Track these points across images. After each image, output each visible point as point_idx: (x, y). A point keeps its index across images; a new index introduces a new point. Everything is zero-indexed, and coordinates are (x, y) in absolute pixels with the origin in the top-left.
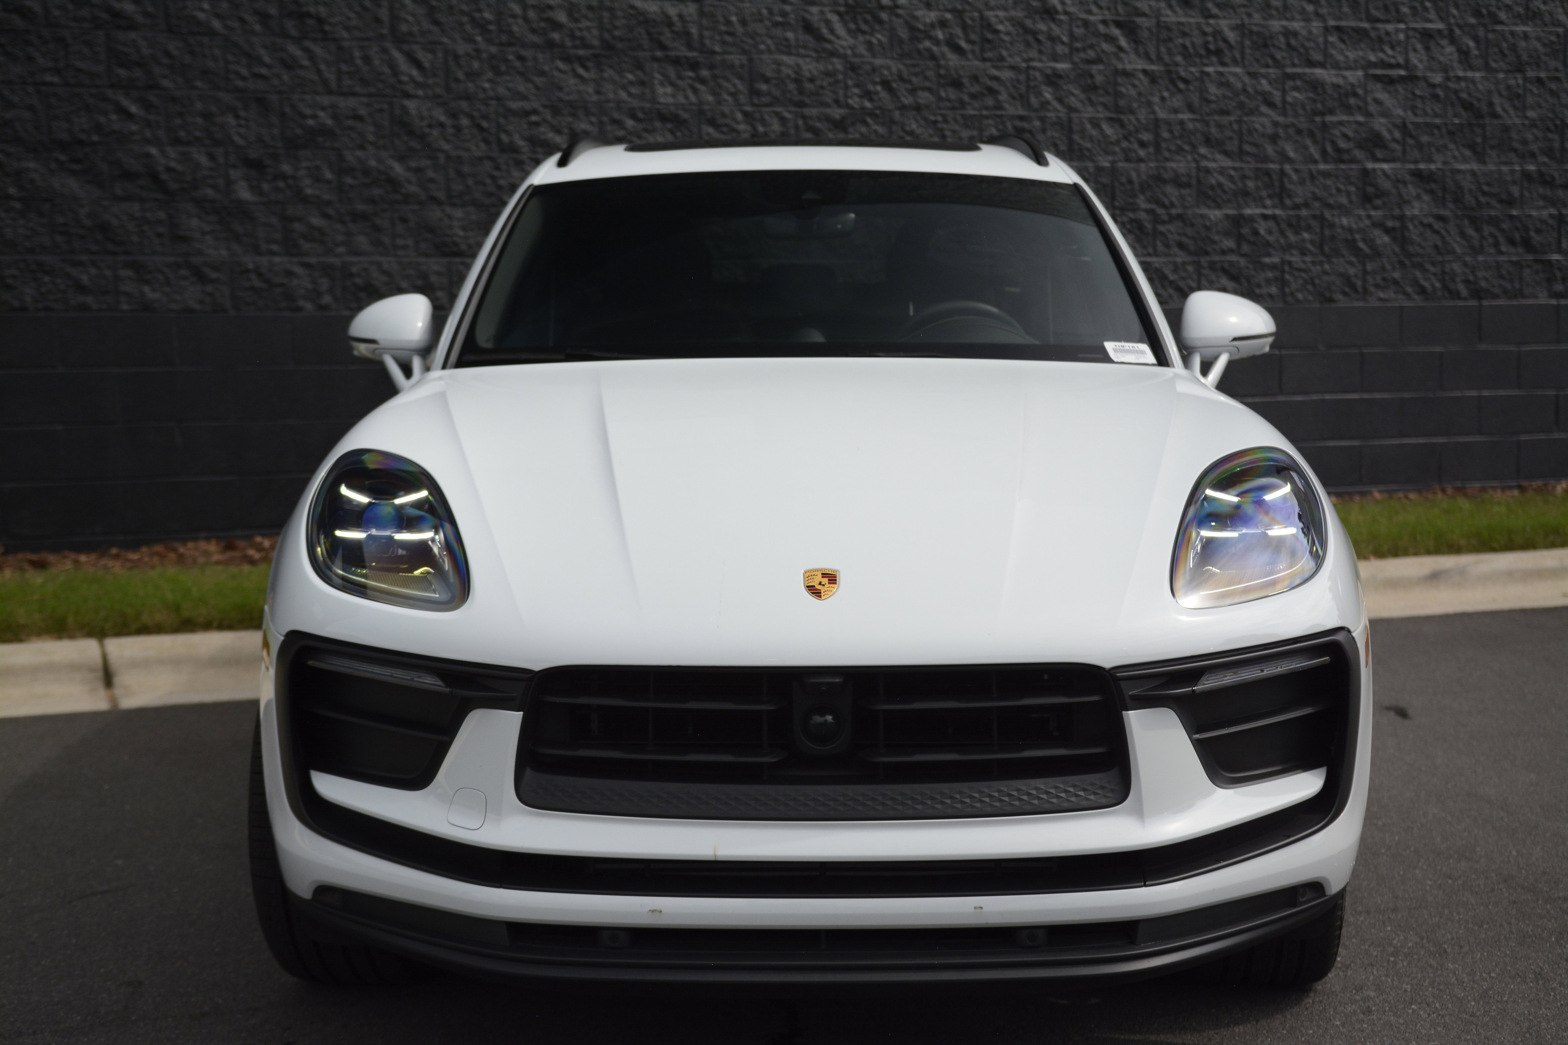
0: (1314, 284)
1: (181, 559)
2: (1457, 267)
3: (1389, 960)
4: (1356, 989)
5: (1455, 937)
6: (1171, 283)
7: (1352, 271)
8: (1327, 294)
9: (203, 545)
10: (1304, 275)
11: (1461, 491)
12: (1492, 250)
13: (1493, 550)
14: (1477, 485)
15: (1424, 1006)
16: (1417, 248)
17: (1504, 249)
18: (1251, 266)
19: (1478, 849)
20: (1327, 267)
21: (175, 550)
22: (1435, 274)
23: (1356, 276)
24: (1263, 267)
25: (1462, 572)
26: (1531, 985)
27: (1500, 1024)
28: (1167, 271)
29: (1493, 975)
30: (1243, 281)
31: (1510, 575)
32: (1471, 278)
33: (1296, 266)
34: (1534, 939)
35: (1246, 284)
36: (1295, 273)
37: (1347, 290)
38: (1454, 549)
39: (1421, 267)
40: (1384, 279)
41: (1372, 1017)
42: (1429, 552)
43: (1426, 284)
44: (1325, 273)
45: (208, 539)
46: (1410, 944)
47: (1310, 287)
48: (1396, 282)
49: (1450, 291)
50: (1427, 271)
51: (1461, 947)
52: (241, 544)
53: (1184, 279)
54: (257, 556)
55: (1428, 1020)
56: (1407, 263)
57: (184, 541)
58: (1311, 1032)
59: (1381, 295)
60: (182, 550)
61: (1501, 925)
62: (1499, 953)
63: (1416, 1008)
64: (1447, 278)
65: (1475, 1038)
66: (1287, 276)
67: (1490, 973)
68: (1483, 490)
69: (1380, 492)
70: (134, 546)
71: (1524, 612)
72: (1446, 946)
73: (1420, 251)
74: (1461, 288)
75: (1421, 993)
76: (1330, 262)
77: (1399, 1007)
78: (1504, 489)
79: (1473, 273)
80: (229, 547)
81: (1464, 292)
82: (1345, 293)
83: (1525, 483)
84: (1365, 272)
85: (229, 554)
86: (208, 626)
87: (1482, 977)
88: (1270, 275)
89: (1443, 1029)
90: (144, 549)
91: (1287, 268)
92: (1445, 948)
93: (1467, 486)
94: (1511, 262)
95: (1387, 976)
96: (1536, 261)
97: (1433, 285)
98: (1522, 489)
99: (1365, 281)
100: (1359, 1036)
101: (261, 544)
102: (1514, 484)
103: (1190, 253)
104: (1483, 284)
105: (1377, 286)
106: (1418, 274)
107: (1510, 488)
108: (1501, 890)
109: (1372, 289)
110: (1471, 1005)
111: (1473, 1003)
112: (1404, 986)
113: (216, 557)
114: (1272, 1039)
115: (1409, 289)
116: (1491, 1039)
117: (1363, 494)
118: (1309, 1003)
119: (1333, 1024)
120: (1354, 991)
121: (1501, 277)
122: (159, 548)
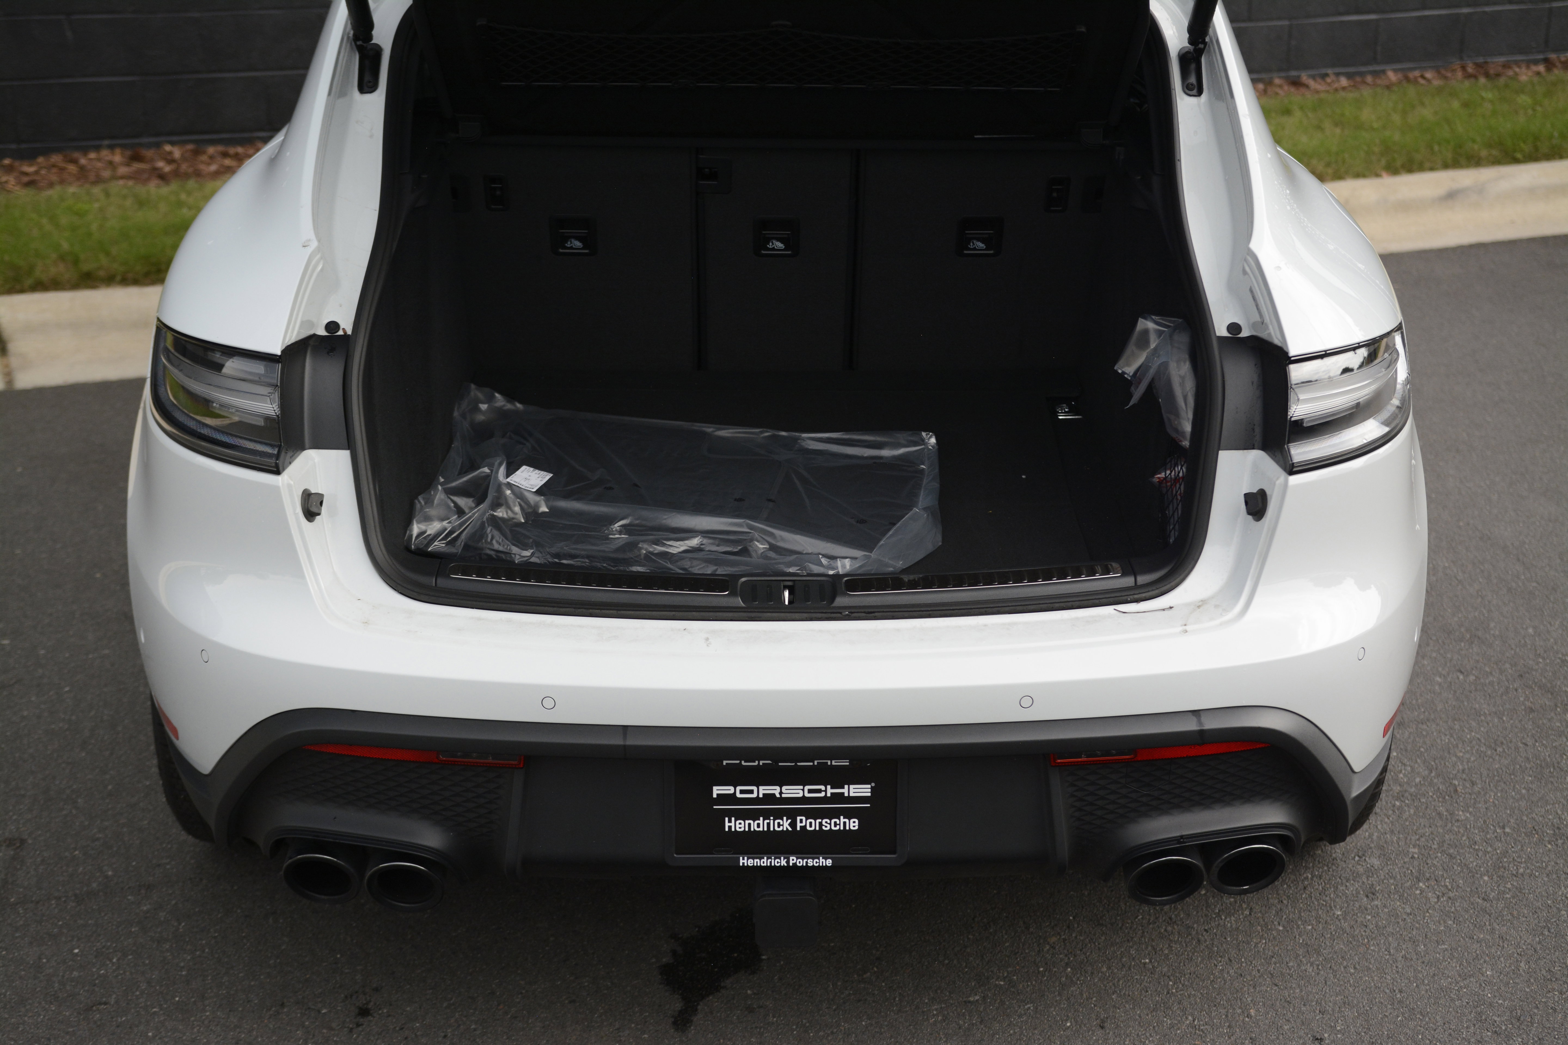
1: (83, 174)
3: (1394, 806)
4: (1358, 856)
5: (1466, 767)
9: (105, 154)
11: (1483, 69)
13: (1516, 161)
14: (1502, 59)
15: (1433, 883)
19: (1492, 625)
21: (74, 161)
25: (1480, 190)
26: (1549, 846)
27: (1515, 913)
29: (1507, 830)
31: (1532, 192)
34: (1552, 770)
38: (1473, 161)
41: (1376, 903)
42: (1446, 166)
45: (111, 147)
46: (1418, 780)
51: (1473, 784)
52: (149, 153)
54: (167, 169)
55: (1437, 906)
57: (85, 150)
58: (1310, 927)
60: (83, 161)
61: (1517, 748)
62: (1513, 793)
63: (1424, 887)
65: (1489, 938)
67: (1503, 827)
68: (1506, 66)
69: (1395, 71)
70: (30, 156)
71: (1545, 241)
72: (1456, 783)
75: (1429, 861)
77: (1405, 885)
78: (1529, 63)
80: (136, 158)
85: (137, 166)
86: (110, 280)
87: (1496, 834)
89: (1454, 922)
90: (41, 160)
92: (1455, 785)
93: (1489, 60)
95: (1392, 832)
98: (1549, 64)
100: (1362, 935)
101: (170, 153)
102: (1541, 56)
107: (1536, 62)
108: (1516, 690)
110: (1484, 881)
111: (1486, 878)
112: (1412, 850)
113: (123, 170)
114: (1267, 940)
116: (1506, 939)
117: (1376, 74)
118: (1307, 878)
119: (1334, 914)
120: (1357, 858)
122: (56, 158)
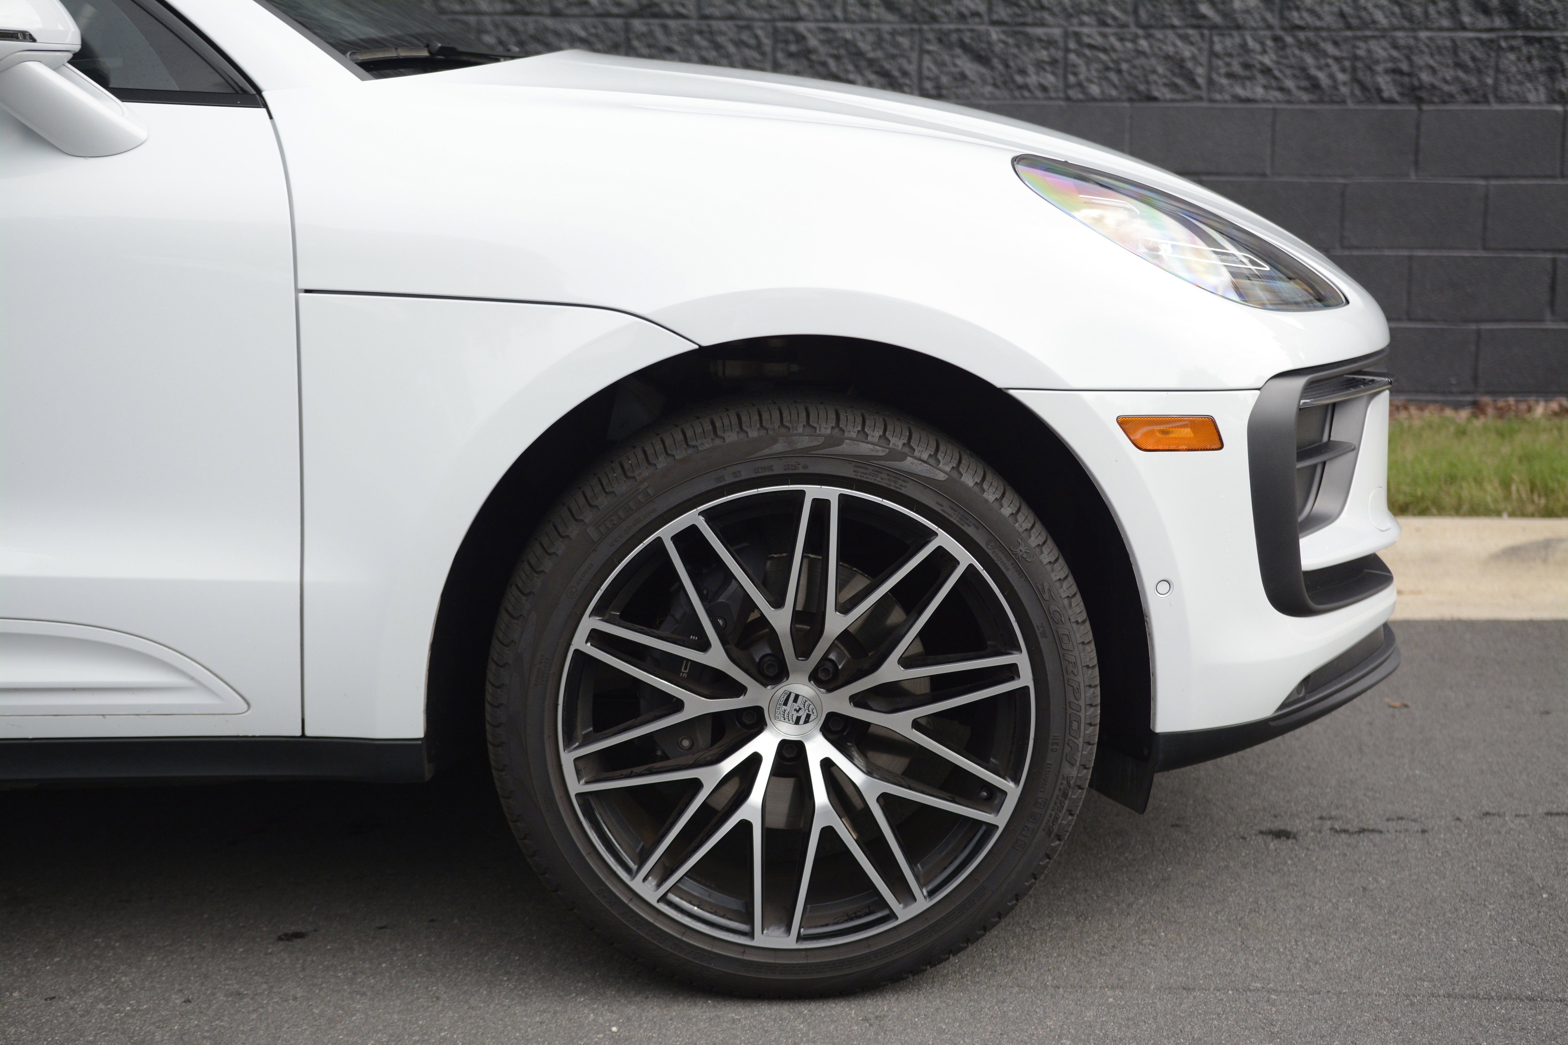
0: (1119, 71)
2: (1380, 50)
6: (871, 62)
7: (1187, 52)
8: (1142, 87)
10: (1102, 56)
12: (1445, 23)
16: (1305, 14)
17: (1466, 19)
18: (1011, 41)
20: (1143, 44)
22: (1337, 59)
23: (1194, 58)
24: (1031, 41)
28: (864, 46)
30: (996, 62)
32: (1405, 67)
33: (1087, 40)
35: (1000, 67)
36: (1087, 52)
37: (1179, 81)
39: (1312, 47)
40: (1247, 66)
43: (1321, 76)
44: (1140, 53)
47: (1113, 76)
48: (1266, 71)
49: (1364, 88)
50: (1325, 54)
53: (893, 57)
56: (1289, 40)
59: (1239, 91)
64: (1359, 65)
66: (1072, 57)
73: (1309, 19)
74: (1385, 82)
76: (1148, 36)
79: (1408, 58)
81: (1389, 90)
82: (1175, 87)
83: (1486, 399)
84: (1213, 54)
88: (1044, 55)
91: (1072, 45)
94: (1479, 40)
96: (1529, 41)
97: (1332, 76)
99: (1211, 68)
103: (904, 17)
104: (1425, 77)
105: (1230, 75)
106: (1309, 60)
109: (1224, 81)
115: (1290, 84)
121: (1459, 65)
